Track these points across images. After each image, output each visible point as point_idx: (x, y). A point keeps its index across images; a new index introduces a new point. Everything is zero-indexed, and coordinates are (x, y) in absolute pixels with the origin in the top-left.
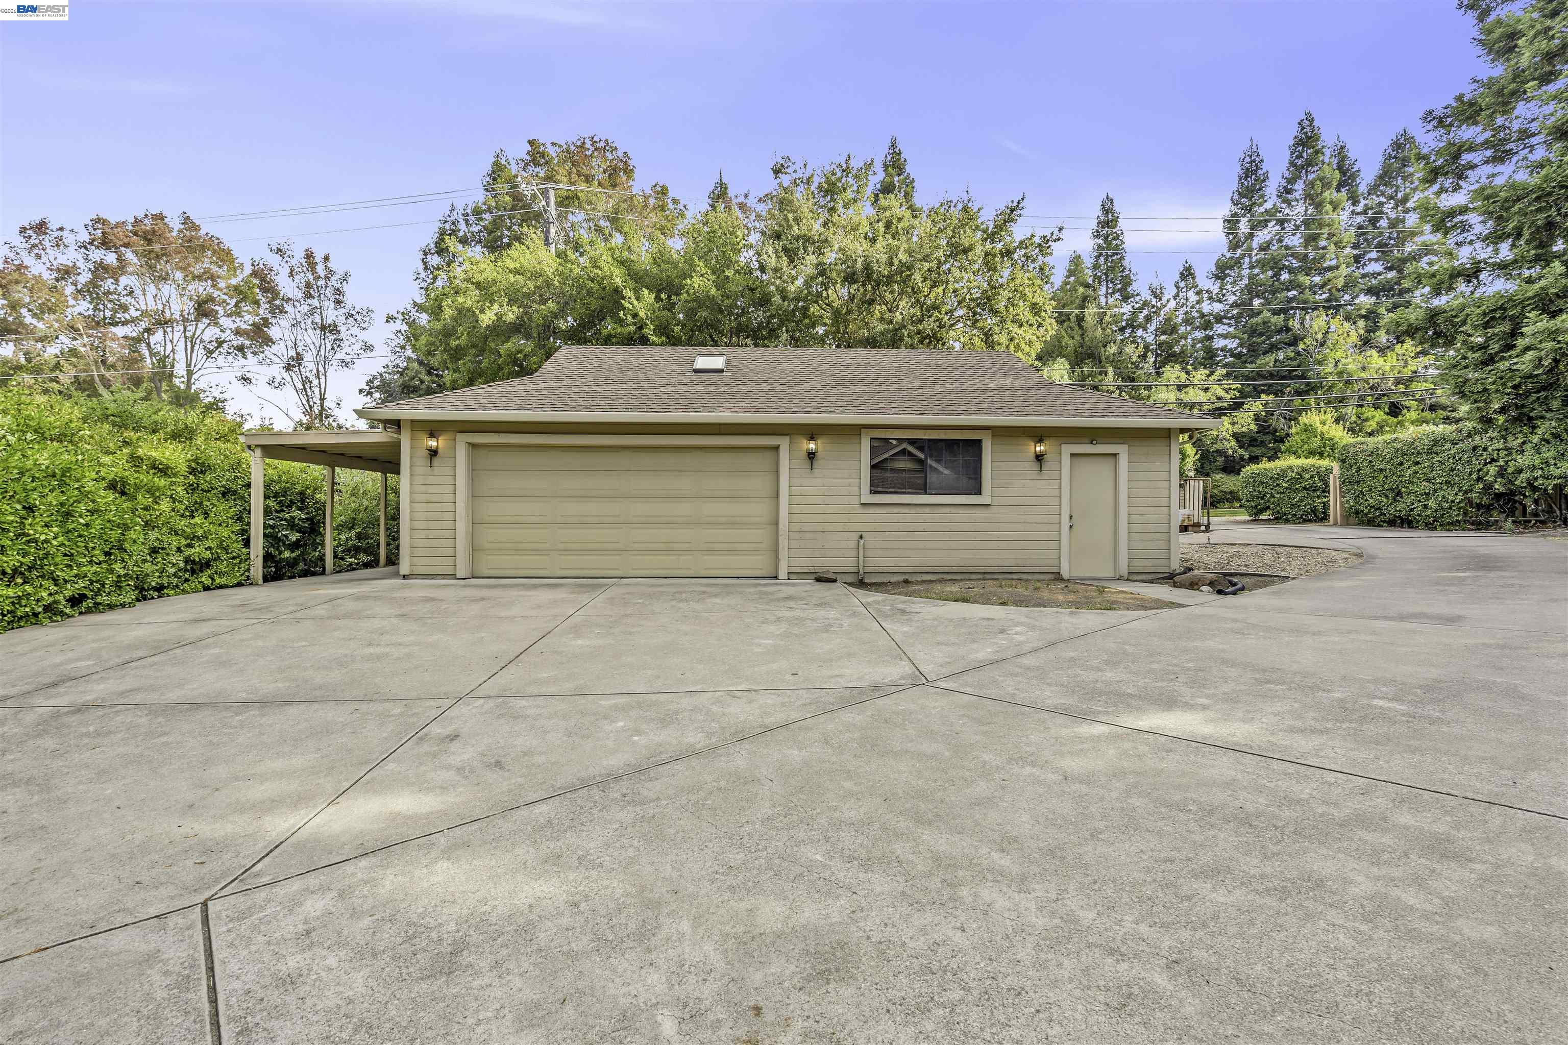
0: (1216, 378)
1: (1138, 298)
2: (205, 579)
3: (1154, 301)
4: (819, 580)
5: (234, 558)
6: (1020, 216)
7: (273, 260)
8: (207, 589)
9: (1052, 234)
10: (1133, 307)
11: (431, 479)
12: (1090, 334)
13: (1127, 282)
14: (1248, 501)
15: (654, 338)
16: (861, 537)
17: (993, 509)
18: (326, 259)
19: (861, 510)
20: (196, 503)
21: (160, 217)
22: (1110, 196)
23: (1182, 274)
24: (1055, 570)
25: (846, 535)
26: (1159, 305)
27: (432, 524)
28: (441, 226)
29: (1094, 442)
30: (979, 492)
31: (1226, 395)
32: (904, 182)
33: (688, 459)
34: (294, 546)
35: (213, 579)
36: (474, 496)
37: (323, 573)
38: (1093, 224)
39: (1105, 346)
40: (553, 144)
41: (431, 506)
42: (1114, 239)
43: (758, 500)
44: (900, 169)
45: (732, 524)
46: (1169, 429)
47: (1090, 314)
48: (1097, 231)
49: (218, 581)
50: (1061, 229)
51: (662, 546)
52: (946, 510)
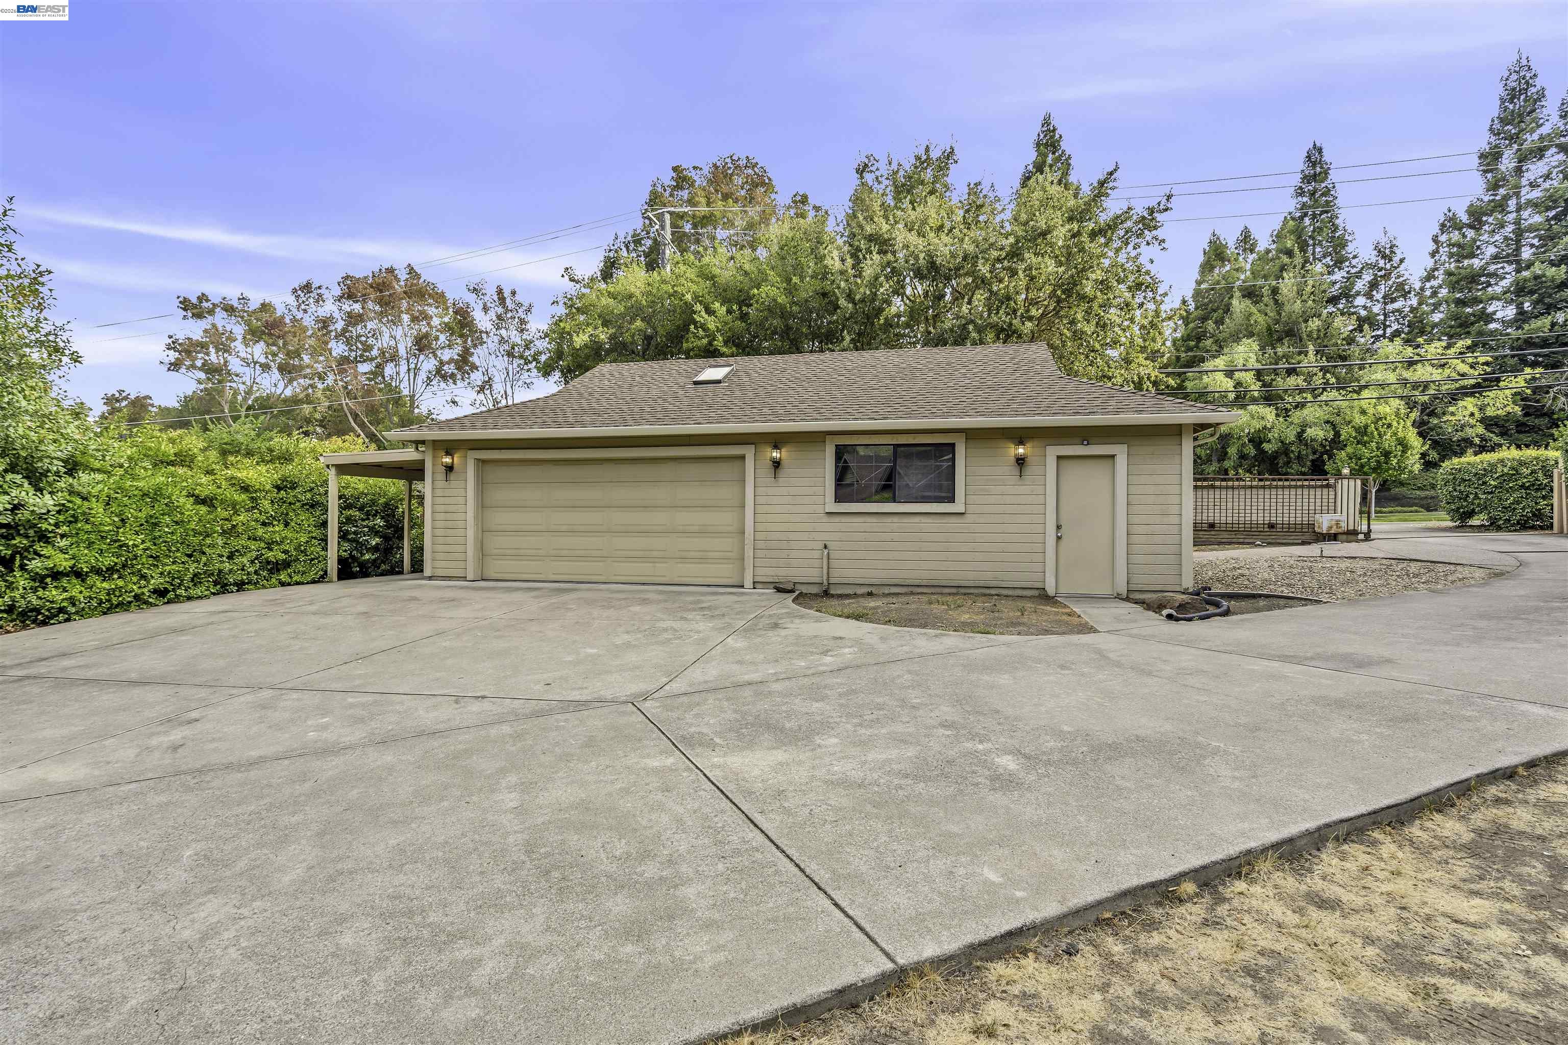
0: (1458, 351)
1: (1354, 262)
2: (283, 577)
3: (1381, 263)
4: (779, 590)
5: (312, 560)
6: (1112, 189)
7: (471, 298)
8: (283, 584)
9: (1159, 204)
10: (1348, 272)
11: (448, 492)
12: (1287, 308)
13: (1341, 243)
14: (1448, 503)
15: (724, 349)
16: (826, 547)
17: (969, 518)
18: (514, 293)
19: (826, 519)
20: (282, 513)
21: (391, 271)
22: (1318, 145)
23: (1443, 225)
24: (1039, 585)
25: (811, 545)
26: (1388, 266)
27: (450, 532)
28: (607, 255)
29: (1085, 443)
30: (952, 500)
31: (1472, 371)
32: (1058, 159)
33: (666, 471)
34: (376, 549)
35: (291, 577)
36: (482, 506)
37: (401, 573)
38: (1296, 180)
39: (1306, 321)
40: (695, 168)
41: (449, 516)
42: (1322, 195)
43: (730, 509)
44: (1055, 147)
45: (703, 532)
46: (1181, 425)
47: (1286, 286)
48: (1301, 188)
49: (294, 579)
50: (1169, 197)
51: (640, 554)
52: (917, 519)
